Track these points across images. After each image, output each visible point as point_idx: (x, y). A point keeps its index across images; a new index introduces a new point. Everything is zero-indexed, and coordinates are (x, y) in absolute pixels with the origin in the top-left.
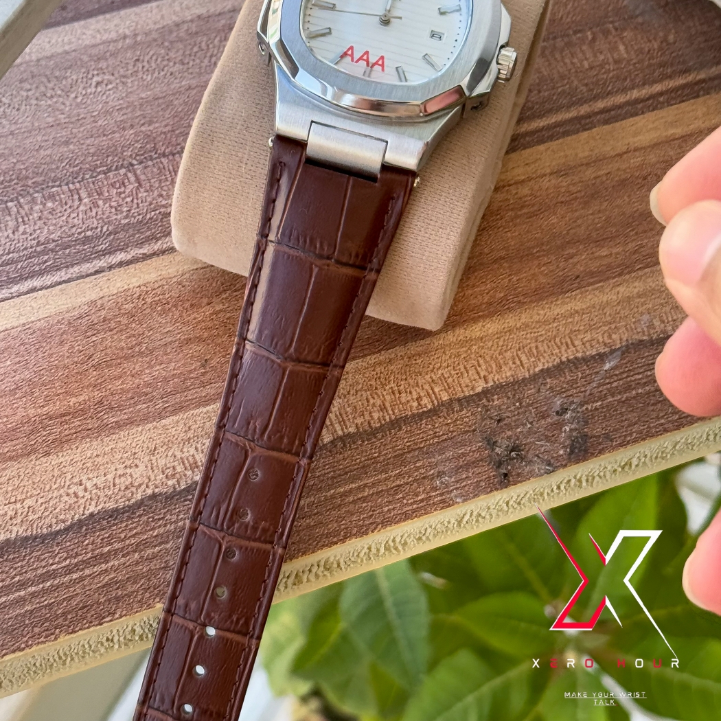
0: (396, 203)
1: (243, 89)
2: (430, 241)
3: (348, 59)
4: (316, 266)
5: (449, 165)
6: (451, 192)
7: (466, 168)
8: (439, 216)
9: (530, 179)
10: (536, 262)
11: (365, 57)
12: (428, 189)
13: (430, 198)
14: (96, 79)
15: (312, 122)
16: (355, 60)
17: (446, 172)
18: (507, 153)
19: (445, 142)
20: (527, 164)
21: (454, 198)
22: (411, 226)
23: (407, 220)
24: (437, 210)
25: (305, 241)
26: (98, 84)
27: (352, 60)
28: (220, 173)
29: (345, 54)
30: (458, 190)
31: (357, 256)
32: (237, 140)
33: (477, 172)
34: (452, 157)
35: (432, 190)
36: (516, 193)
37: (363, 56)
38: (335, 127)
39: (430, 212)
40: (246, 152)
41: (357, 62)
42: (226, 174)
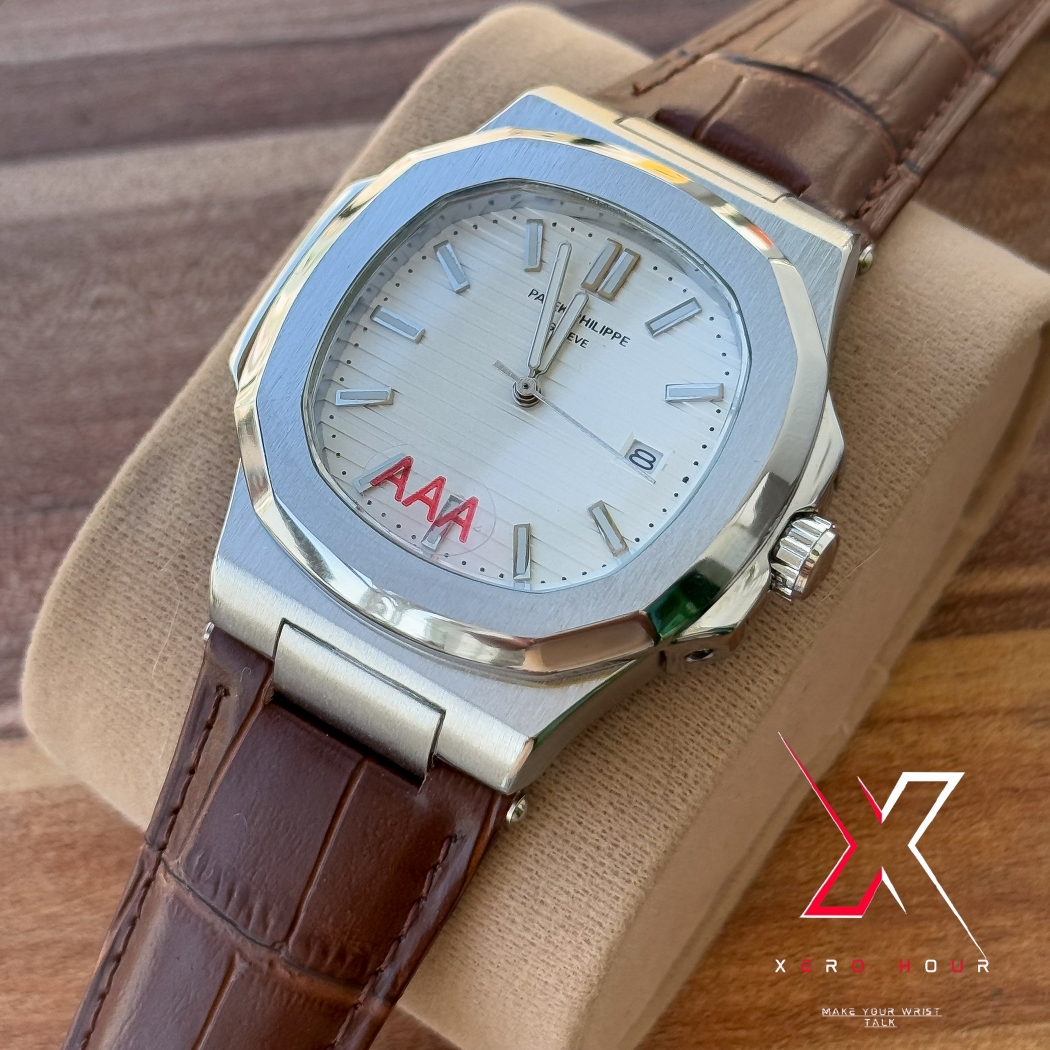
0: (459, 848)
1: (202, 476)
2: (534, 950)
3: (391, 489)
4: (243, 957)
5: (619, 776)
6: (604, 845)
7: (660, 791)
8: (564, 898)
9: (956, 715)
10: (909, 931)
11: (431, 495)
12: (551, 825)
13: (548, 850)
14: (98, 291)
15: (284, 622)
16: (405, 497)
17: (605, 794)
18: (922, 636)
19: (624, 714)
20: (960, 675)
21: (607, 862)
22: (495, 905)
23: (488, 889)
24: (562, 883)
25: (230, 895)
26: (99, 303)
27: (398, 497)
28: (109, 662)
29: (388, 477)
30: (622, 844)
31: (341, 956)
32: (156, 598)
33: (683, 807)
34: (630, 758)
35: (560, 831)
36: (914, 744)
37: (426, 490)
38: (331, 648)
39: (543, 884)
40: (168, 631)
41: (407, 503)
42: (121, 670)
